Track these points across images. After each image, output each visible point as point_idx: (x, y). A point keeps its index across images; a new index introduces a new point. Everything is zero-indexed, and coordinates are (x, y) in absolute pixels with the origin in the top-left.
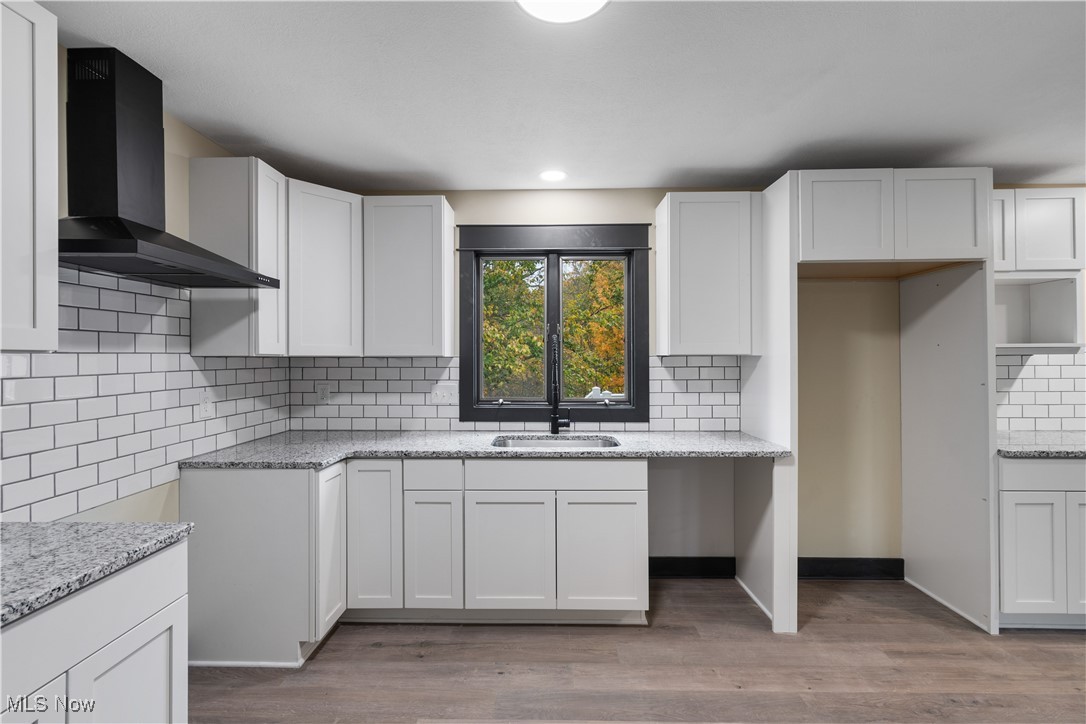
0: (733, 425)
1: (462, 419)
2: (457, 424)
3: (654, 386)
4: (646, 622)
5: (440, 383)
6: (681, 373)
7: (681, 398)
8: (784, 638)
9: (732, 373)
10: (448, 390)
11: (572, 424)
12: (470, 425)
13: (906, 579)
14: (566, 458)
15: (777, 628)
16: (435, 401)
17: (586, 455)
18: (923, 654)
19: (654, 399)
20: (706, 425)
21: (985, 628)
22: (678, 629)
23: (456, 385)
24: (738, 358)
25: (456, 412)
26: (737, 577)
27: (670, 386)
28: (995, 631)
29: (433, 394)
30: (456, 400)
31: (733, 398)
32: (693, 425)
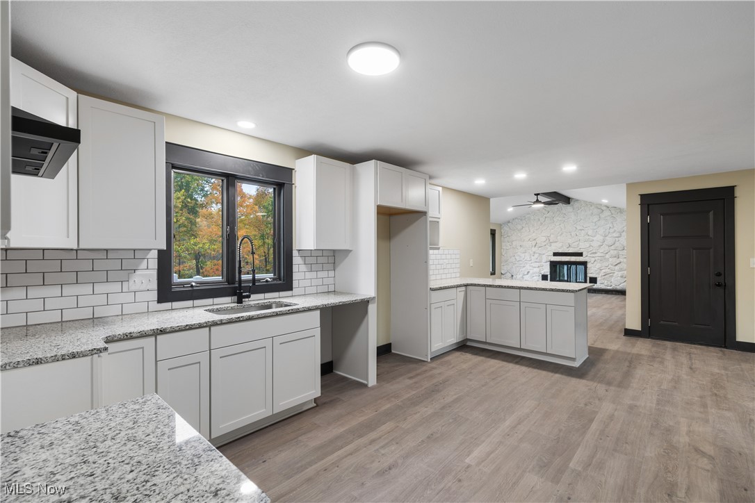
0: (332, 288)
1: (160, 301)
2: (155, 306)
3: (295, 268)
4: (315, 405)
5: (137, 272)
6: (309, 260)
7: (309, 275)
8: (373, 388)
9: (331, 260)
10: (146, 277)
11: (252, 296)
12: (167, 305)
13: (393, 351)
14: (280, 315)
15: (370, 385)
16: (133, 288)
17: (291, 311)
18: (417, 375)
19: (295, 276)
20: (321, 289)
21: (426, 360)
22: (331, 401)
23: (155, 273)
24: (334, 251)
25: (154, 295)
26: (334, 371)
27: (303, 268)
28: (429, 360)
29: (131, 282)
30: (154, 285)
31: (331, 273)
32: (314, 290)
